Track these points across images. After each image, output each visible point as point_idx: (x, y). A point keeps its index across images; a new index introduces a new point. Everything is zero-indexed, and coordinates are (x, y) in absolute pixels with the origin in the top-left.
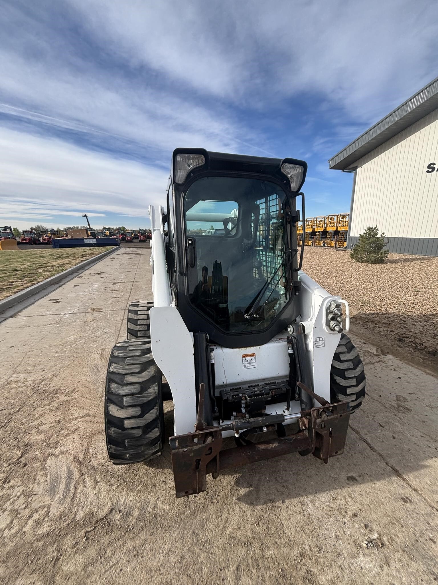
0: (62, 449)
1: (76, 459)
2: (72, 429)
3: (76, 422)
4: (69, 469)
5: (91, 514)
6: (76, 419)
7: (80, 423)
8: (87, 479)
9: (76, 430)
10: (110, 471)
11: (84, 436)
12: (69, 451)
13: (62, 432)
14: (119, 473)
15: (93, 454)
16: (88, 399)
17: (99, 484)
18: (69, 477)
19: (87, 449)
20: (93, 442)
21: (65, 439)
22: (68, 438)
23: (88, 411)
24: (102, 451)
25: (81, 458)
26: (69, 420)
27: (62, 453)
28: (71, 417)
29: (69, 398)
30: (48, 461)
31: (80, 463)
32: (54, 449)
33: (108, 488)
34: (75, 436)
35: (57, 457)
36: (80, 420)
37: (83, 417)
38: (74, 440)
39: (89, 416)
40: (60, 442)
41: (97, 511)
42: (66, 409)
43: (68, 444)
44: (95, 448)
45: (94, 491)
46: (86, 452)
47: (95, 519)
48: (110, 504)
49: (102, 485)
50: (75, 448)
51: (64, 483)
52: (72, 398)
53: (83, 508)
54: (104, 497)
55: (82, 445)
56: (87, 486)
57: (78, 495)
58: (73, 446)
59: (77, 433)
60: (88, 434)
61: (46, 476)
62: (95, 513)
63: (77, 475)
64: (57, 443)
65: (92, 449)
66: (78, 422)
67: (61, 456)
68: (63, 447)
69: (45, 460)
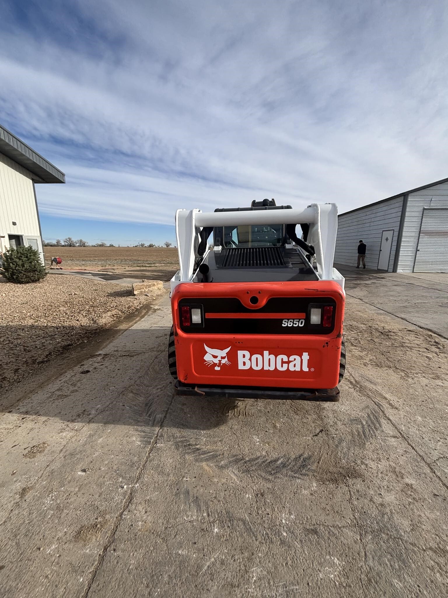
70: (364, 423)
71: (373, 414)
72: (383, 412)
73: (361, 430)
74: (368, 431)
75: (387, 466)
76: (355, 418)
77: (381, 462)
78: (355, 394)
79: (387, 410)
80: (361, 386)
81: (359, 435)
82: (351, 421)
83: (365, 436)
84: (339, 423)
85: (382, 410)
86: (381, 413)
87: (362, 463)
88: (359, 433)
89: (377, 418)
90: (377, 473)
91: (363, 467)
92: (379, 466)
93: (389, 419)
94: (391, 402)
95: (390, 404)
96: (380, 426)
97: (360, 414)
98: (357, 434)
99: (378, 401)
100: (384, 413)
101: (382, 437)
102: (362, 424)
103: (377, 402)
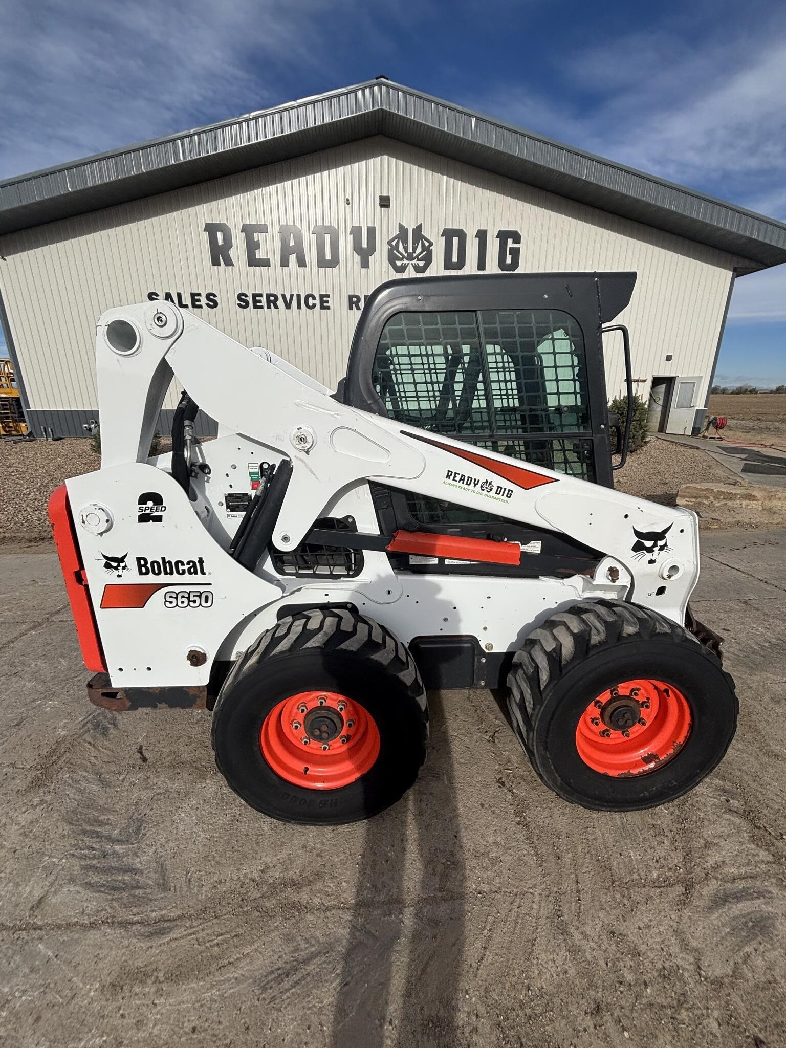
0: (675, 949)
1: (683, 902)
2: (613, 947)
3: (587, 946)
4: (710, 909)
5: (753, 839)
6: (574, 950)
7: (588, 929)
8: (711, 862)
9: (613, 933)
10: (679, 826)
11: (626, 902)
12: (675, 925)
13: (629, 977)
14: (677, 811)
15: (662, 867)
16: (489, 938)
17: (709, 839)
18: (725, 901)
19: (656, 884)
20: (635, 876)
21: (649, 953)
22: (643, 948)
23: (543, 921)
24: (649, 850)
25: (680, 889)
26: (581, 974)
27: (685, 945)
28: (572, 972)
29: (485, 1025)
30: (718, 972)
31: (689, 887)
32: (686, 974)
33: (706, 823)
34: (630, 929)
35: (698, 954)
36: (577, 936)
37: (565, 932)
38: (642, 925)
39: (558, 914)
40: (659, 966)
41: (746, 831)
42: (539, 1010)
43: (658, 939)
44: (647, 867)
45: (722, 844)
46: (664, 884)
47: (756, 831)
48: (727, 816)
49: (708, 832)
50: (662, 913)
51: (740, 905)
52: (482, 1010)
53: (754, 855)
54: (722, 827)
55: (649, 899)
56: (721, 859)
57: (743, 870)
58: (660, 923)
59: (621, 928)
60: (618, 896)
61: (748, 956)
62: (751, 835)
63: (713, 886)
64: (666, 975)
65: (650, 872)
66: (585, 936)
67: (694, 944)
68: (672, 950)
69: (718, 983)
70: (117, 848)
71: (133, 888)
72: (125, 924)
73: (105, 830)
74: (94, 846)
75: (5, 840)
76: (143, 831)
77: (20, 835)
78: (230, 872)
79: (126, 942)
80: (269, 914)
81: (96, 821)
82: (141, 821)
83: (85, 832)
84: (145, 795)
85: (133, 924)
86: (123, 915)
87: (42, 802)
88: (102, 824)
89: (115, 889)
90: (10, 818)
91: (36, 801)
92: (17, 828)
93: (93, 926)
94: (150, 989)
95: (141, 976)
96: (89, 885)
97: (151, 852)
98: (102, 818)
99: (172, 935)
100: (120, 923)
101: (60, 867)
102: (120, 842)
103: (171, 929)
